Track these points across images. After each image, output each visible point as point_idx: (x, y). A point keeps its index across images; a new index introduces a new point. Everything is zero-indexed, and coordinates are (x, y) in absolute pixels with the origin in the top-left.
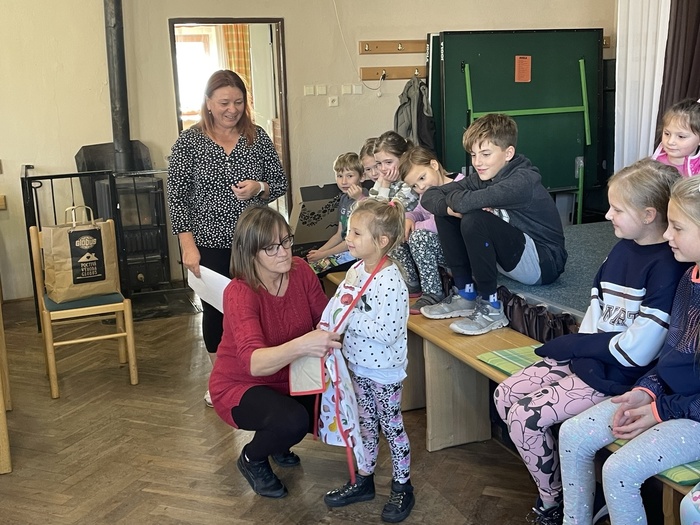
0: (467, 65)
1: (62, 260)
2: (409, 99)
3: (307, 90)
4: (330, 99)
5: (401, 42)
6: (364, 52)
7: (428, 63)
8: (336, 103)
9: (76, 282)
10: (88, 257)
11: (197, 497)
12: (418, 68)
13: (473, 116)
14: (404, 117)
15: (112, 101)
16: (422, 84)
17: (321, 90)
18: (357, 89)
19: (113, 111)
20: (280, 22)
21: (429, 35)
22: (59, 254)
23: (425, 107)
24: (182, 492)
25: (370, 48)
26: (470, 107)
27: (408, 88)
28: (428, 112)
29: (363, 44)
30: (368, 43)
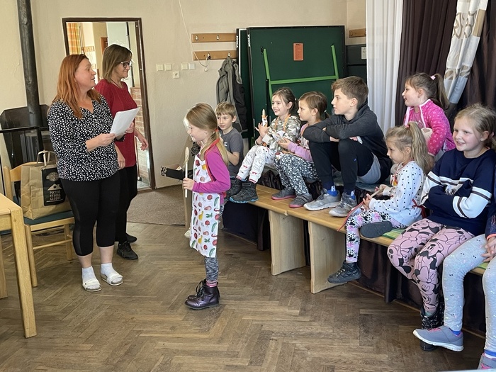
0: (265, 50)
1: (36, 189)
2: (227, 73)
3: (159, 67)
4: (174, 73)
5: (218, 35)
6: (195, 41)
7: (238, 49)
8: (178, 76)
9: (46, 204)
10: (55, 187)
11: (181, 335)
12: (230, 52)
13: (271, 83)
14: (223, 85)
15: (25, 77)
16: (234, 63)
17: (167, 67)
18: (191, 66)
19: (27, 84)
20: (138, 21)
21: (238, 30)
22: (34, 185)
23: (237, 78)
24: (168, 333)
25: (199, 38)
26: (268, 77)
27: (225, 65)
28: (239, 81)
29: (194, 35)
30: (197, 35)
